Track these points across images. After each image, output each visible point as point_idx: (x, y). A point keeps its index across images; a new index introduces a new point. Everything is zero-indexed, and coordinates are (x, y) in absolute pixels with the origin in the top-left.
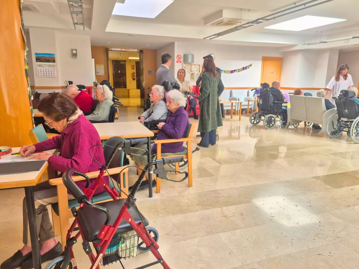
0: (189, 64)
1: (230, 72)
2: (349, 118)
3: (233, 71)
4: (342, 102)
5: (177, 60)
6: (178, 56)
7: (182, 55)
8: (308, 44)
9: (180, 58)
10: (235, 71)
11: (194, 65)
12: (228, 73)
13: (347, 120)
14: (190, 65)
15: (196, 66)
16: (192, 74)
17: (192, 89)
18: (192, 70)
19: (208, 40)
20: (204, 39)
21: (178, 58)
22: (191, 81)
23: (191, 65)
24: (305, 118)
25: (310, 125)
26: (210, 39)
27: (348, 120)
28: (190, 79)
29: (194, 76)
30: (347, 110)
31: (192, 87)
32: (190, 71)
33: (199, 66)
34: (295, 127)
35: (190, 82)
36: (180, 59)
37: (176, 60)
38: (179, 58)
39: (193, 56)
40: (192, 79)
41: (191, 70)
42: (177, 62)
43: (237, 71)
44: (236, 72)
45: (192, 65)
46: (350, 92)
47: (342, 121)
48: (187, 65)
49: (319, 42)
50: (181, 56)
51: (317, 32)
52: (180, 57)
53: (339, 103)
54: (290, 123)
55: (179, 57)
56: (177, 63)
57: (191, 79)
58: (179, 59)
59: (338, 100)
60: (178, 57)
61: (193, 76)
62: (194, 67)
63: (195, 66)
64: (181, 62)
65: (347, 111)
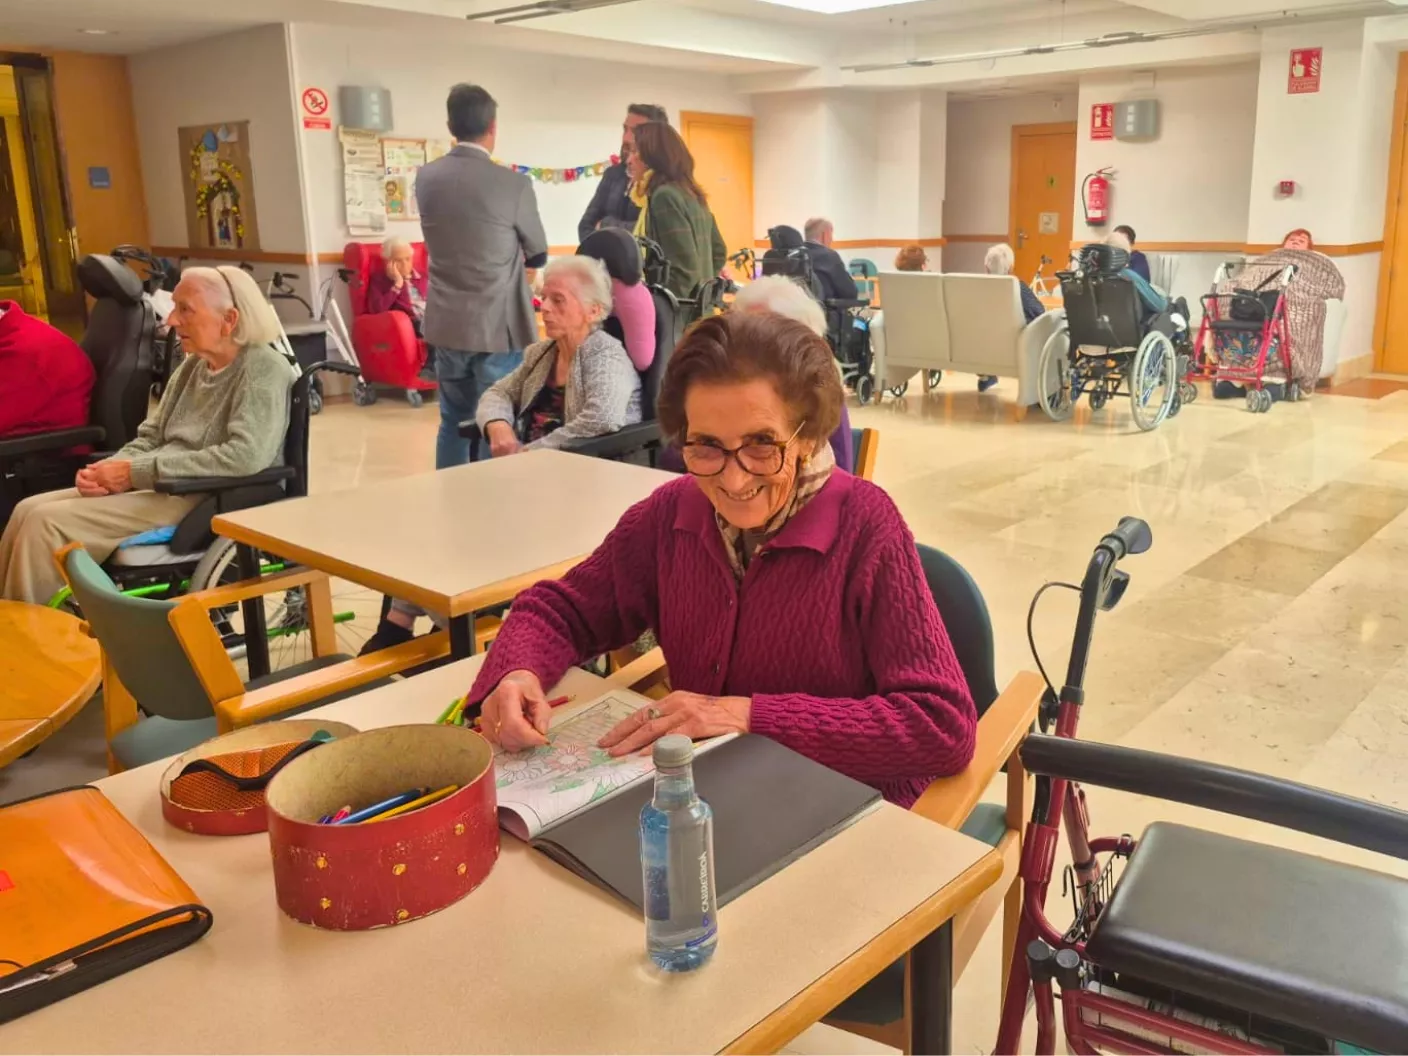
0: (370, 134)
1: (562, 176)
2: (1109, 344)
3: (572, 170)
4: (1092, 288)
5: (309, 115)
6: (307, 93)
7: (331, 92)
8: (858, 69)
9: (323, 105)
10: (581, 170)
11: (399, 144)
12: (556, 183)
13: (1105, 353)
14: (376, 140)
15: (404, 144)
16: (391, 187)
17: (408, 259)
18: (387, 165)
19: (487, 24)
20: (471, 17)
21: (310, 107)
22: (390, 220)
23: (381, 141)
24: (948, 358)
25: (937, 383)
26: (497, 22)
27: (1107, 351)
28: (384, 208)
29: (403, 194)
30: (1105, 314)
31: (411, 252)
32: (381, 169)
33: (420, 146)
34: (897, 396)
35: (387, 224)
36: (324, 110)
37: (300, 114)
38: (318, 105)
39: (386, 96)
40: (394, 211)
41: (383, 165)
42: (307, 124)
43: (591, 171)
44: (587, 176)
45: (386, 143)
46: (1114, 252)
47: (1082, 355)
48: (361, 140)
49: (905, 62)
50: (321, 92)
51: (891, 20)
52: (320, 99)
53: (1080, 294)
54: (884, 382)
55: (314, 100)
56: (308, 130)
57: (388, 212)
58: (318, 110)
59: (1078, 282)
60: (309, 101)
61: (397, 194)
62: (397, 151)
63: (401, 148)
64: (328, 126)
65: (1106, 319)
